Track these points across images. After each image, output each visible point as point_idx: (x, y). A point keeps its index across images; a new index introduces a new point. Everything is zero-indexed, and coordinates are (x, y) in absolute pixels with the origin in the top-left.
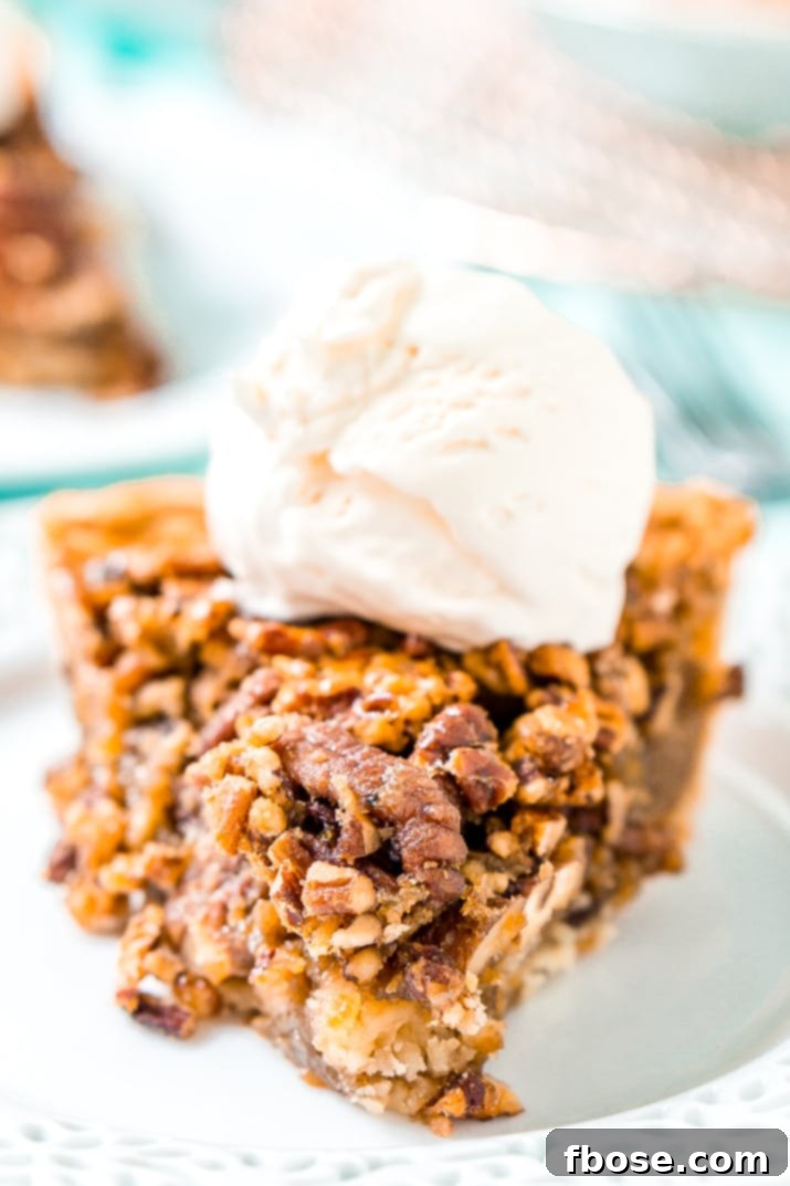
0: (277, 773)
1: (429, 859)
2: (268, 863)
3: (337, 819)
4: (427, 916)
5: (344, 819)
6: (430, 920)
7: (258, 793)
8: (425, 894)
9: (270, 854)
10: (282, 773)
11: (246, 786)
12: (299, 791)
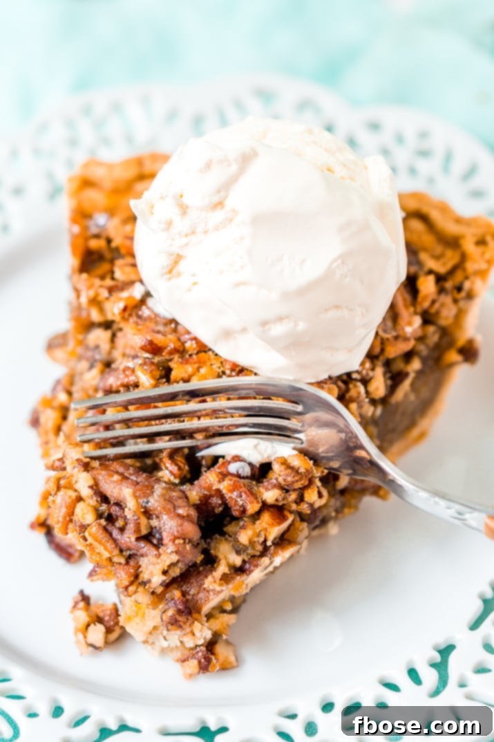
0: (91, 487)
1: (178, 538)
2: (85, 539)
3: (126, 514)
4: (176, 572)
5: (128, 514)
6: (178, 574)
7: (80, 499)
8: (175, 558)
9: (87, 534)
10: (95, 487)
11: (74, 495)
12: (105, 499)
